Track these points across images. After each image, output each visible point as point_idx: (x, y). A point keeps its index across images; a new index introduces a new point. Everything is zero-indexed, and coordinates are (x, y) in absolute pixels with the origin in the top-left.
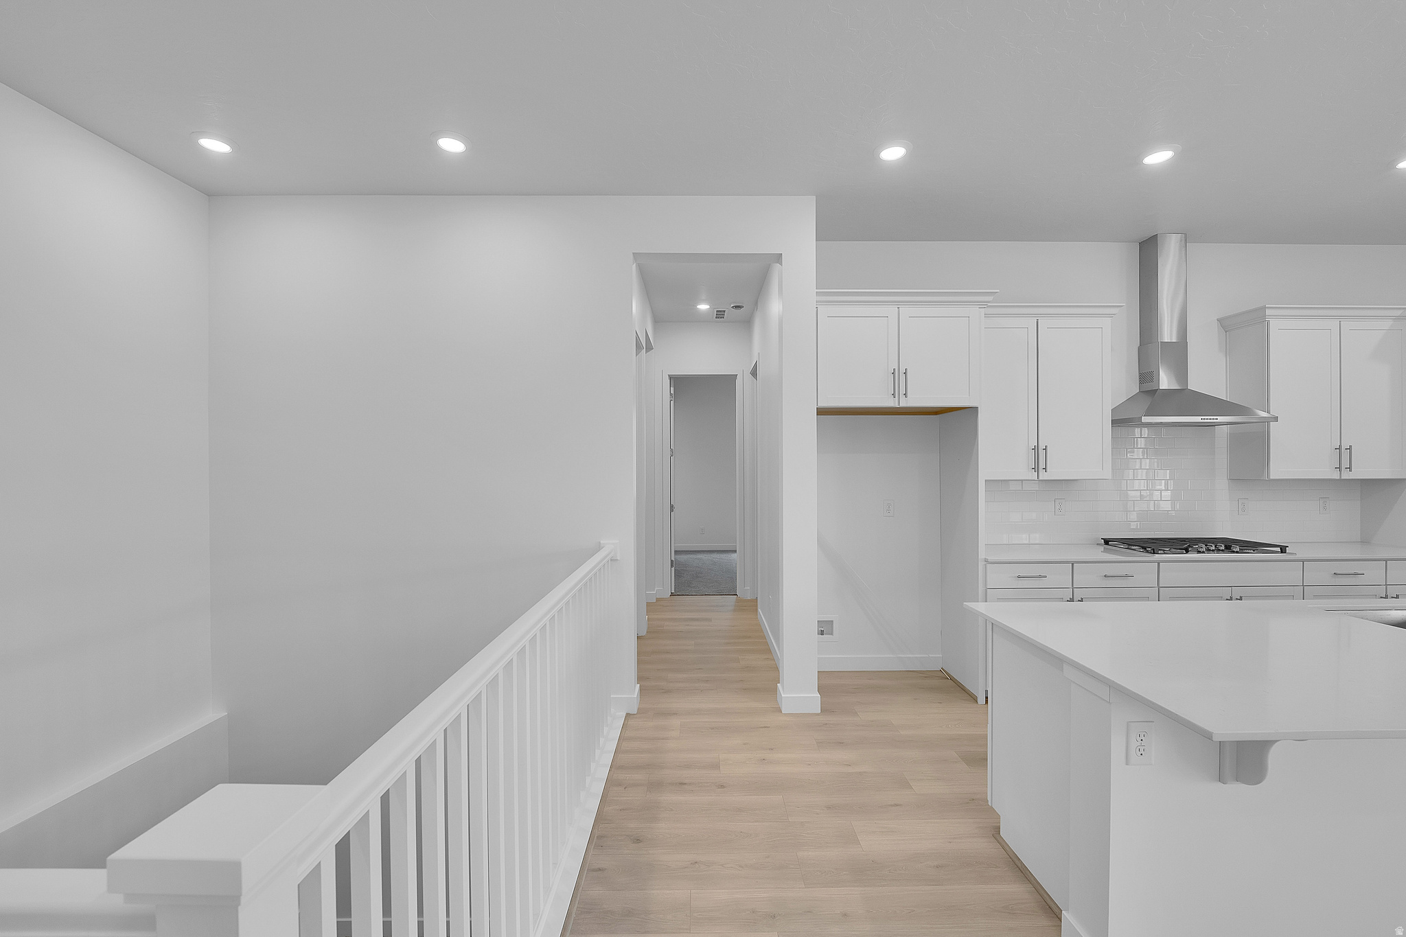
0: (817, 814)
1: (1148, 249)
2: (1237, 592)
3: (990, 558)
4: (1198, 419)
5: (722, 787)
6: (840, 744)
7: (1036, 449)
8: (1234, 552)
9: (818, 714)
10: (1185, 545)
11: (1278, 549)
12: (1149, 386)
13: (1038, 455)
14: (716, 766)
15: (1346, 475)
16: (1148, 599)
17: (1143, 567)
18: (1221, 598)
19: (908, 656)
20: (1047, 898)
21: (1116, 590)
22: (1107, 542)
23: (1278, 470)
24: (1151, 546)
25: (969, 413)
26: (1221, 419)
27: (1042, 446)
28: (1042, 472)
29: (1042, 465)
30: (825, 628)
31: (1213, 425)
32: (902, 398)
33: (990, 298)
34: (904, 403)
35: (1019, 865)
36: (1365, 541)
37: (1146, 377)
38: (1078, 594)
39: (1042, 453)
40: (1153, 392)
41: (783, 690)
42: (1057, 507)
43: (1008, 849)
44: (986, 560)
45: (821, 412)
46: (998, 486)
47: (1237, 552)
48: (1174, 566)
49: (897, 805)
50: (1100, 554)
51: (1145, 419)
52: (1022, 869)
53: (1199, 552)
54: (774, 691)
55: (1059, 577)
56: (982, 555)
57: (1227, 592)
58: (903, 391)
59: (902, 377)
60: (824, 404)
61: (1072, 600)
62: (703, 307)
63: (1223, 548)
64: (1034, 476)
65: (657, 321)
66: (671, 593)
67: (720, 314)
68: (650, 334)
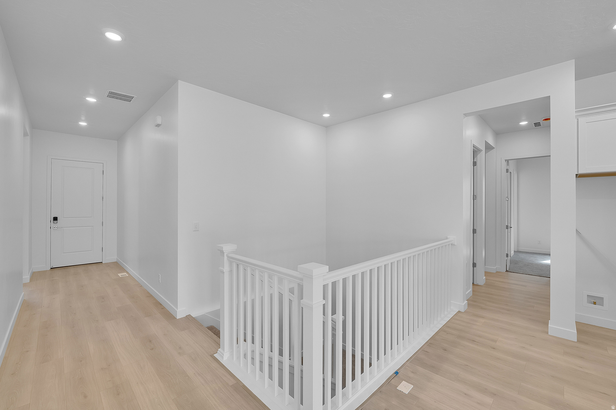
5: (494, 348)
9: (574, 342)
14: (494, 341)
30: (596, 301)
41: (550, 324)
60: (582, 171)
62: (524, 123)
65: (497, 134)
66: (506, 270)
67: (537, 125)
68: (491, 142)
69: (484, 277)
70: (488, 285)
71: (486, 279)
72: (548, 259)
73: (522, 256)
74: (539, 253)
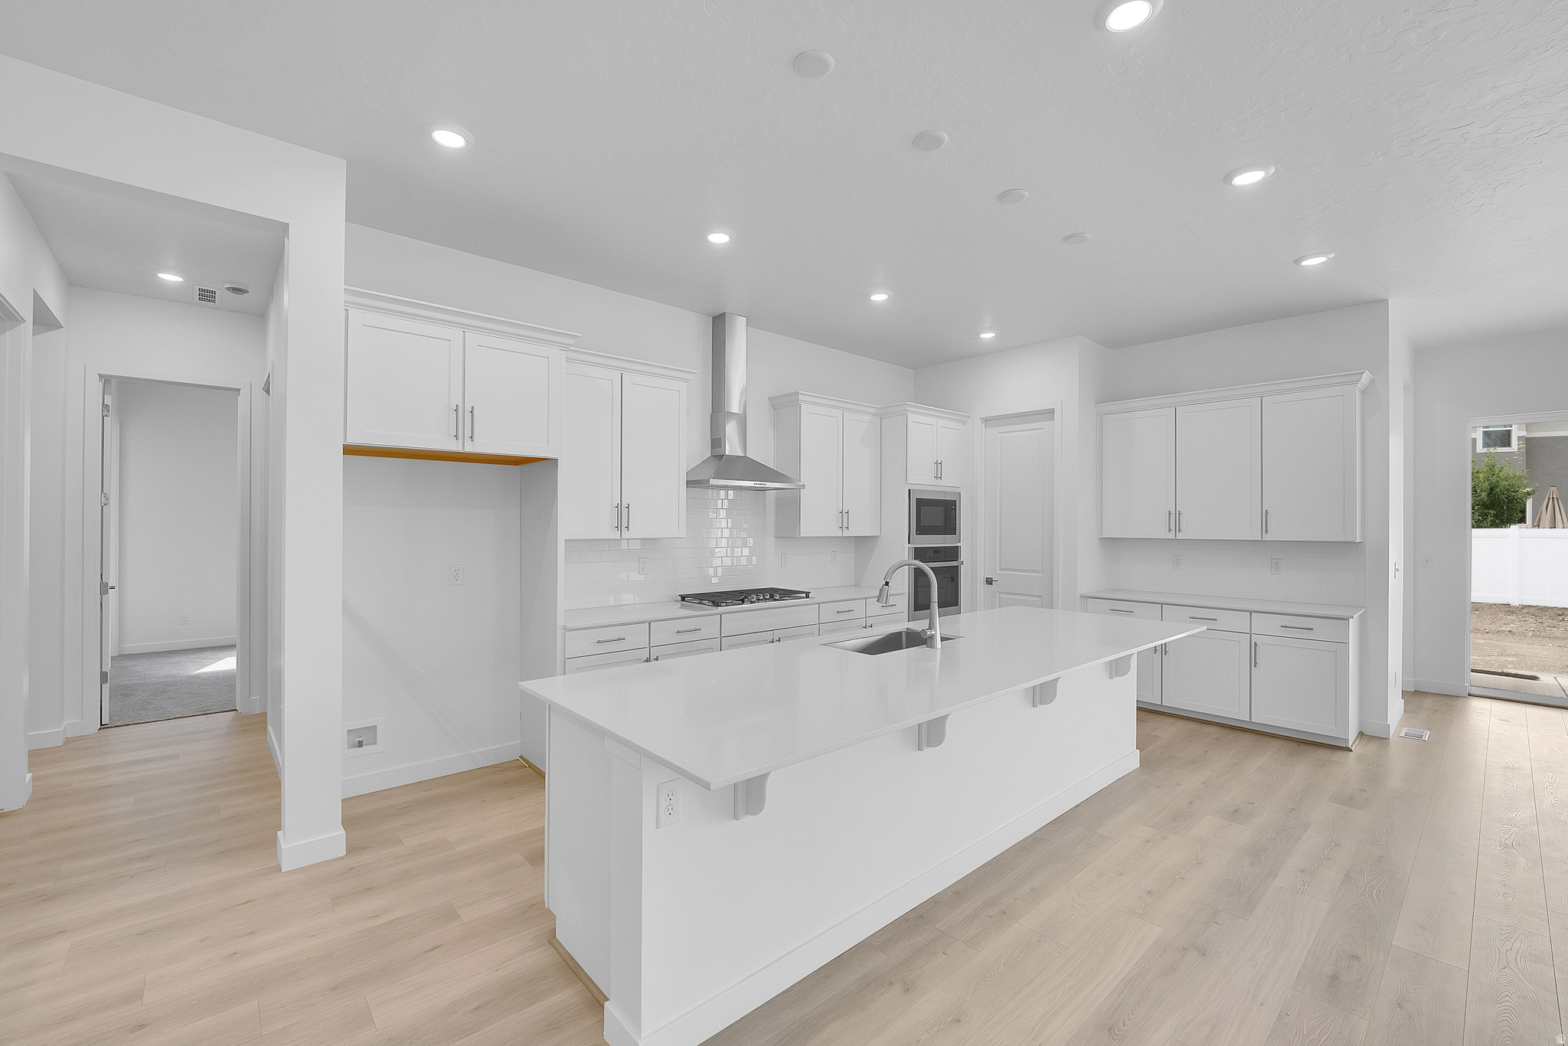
0: (314, 1005)
1: (719, 323)
2: (777, 635)
3: (570, 625)
4: (751, 484)
5: (141, 1026)
6: (369, 890)
7: (619, 507)
8: (775, 600)
9: (342, 858)
10: (741, 596)
11: (804, 595)
12: (718, 452)
13: (621, 515)
14: (135, 996)
15: (846, 533)
16: (711, 650)
17: (708, 619)
18: (765, 641)
19: (480, 750)
20: (595, 990)
21: (688, 645)
22: (683, 598)
23: (807, 529)
24: (716, 599)
25: (549, 464)
26: (769, 485)
27: (625, 505)
28: (624, 530)
29: (625, 524)
30: (361, 739)
31: (765, 490)
32: (468, 441)
33: (572, 342)
34: (470, 448)
35: (572, 965)
36: (857, 585)
37: (717, 442)
38: (654, 653)
39: (625, 511)
40: (721, 457)
41: (285, 839)
42: (641, 566)
43: (561, 950)
44: (565, 628)
45: (349, 450)
46: (580, 546)
47: (778, 600)
48: (735, 617)
49: (436, 948)
50: (677, 610)
51: (713, 482)
52: (574, 969)
53: (752, 602)
54: (273, 843)
55: (637, 638)
56: (561, 622)
57: (769, 636)
58: (468, 433)
59: (468, 416)
60: (354, 440)
61: (648, 660)
62: (170, 278)
63: (768, 597)
64: (617, 535)
65: (74, 283)
66: (101, 725)
67: (207, 296)
68: (53, 301)
69: (29, 776)
70: (41, 799)
71: (34, 779)
72: (212, 661)
73: (140, 667)
74: (183, 650)
